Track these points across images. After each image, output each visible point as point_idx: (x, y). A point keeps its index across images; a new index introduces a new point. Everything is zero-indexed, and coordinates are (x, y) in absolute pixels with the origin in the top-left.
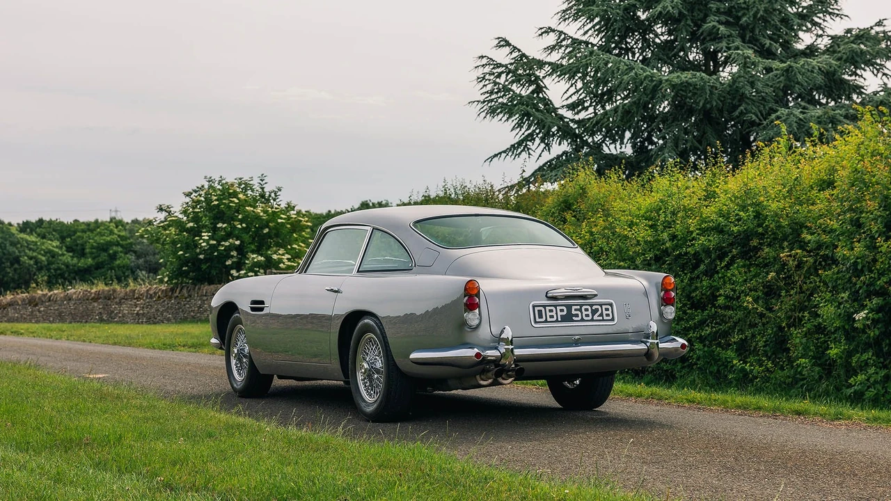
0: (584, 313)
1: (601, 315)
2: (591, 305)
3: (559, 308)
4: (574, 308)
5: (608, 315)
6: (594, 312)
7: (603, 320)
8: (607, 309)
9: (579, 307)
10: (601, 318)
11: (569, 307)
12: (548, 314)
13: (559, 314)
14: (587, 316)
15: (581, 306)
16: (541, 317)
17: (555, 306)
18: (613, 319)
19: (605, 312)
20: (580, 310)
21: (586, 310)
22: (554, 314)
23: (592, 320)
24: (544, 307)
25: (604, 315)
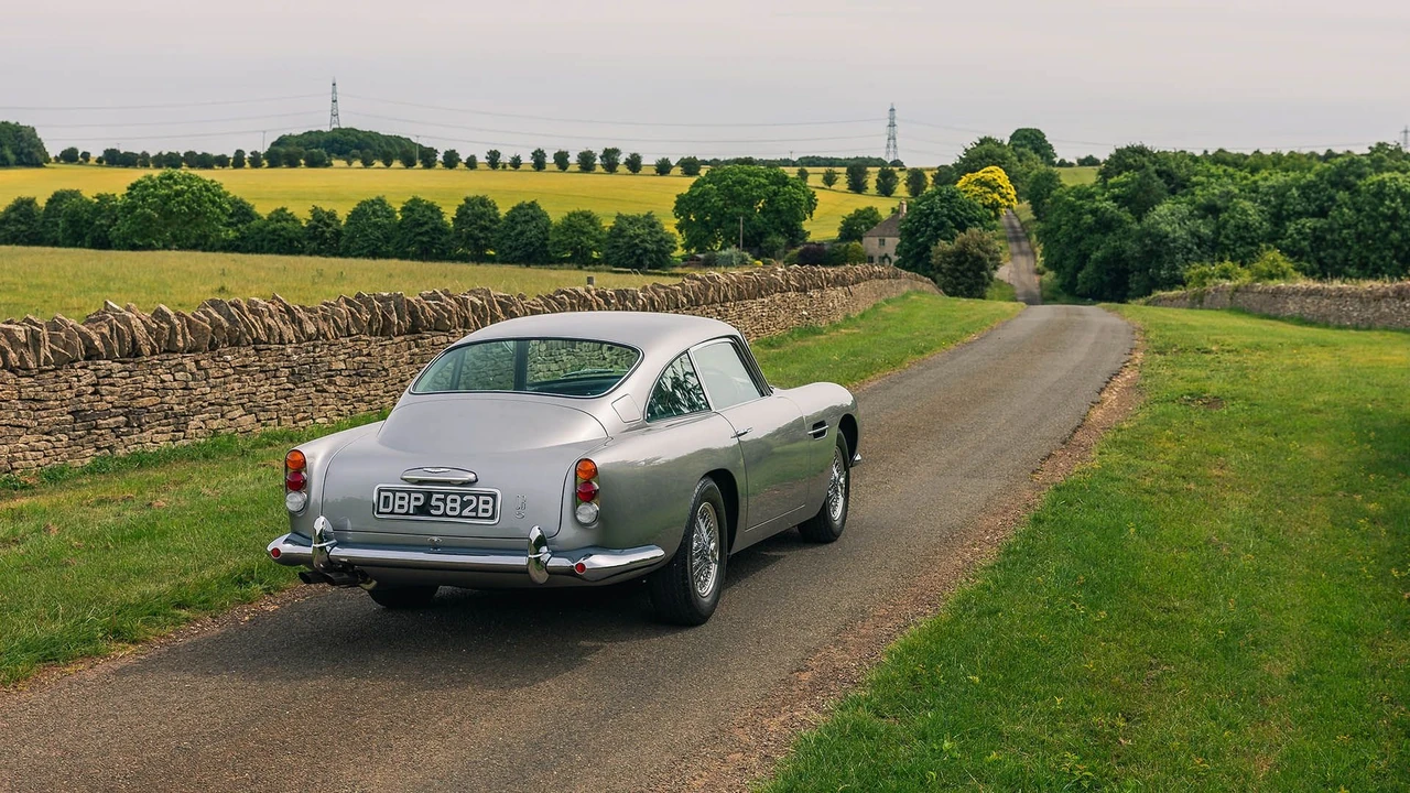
0: (449, 505)
1: (475, 509)
2: (462, 495)
3: (413, 495)
4: (435, 496)
5: (485, 511)
6: (464, 505)
7: (477, 517)
8: (486, 502)
9: (443, 496)
10: (474, 514)
11: (429, 495)
12: (398, 502)
13: (413, 503)
14: (453, 509)
15: (447, 494)
16: (386, 505)
17: (409, 493)
18: (492, 517)
19: (481, 506)
20: (444, 501)
21: (454, 501)
22: (405, 503)
23: (460, 516)
24: (394, 492)
25: (480, 510)
